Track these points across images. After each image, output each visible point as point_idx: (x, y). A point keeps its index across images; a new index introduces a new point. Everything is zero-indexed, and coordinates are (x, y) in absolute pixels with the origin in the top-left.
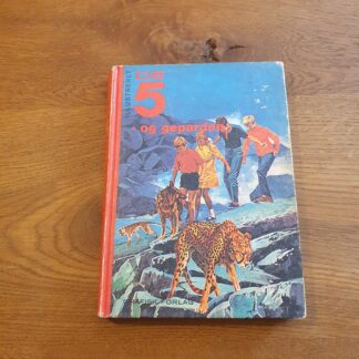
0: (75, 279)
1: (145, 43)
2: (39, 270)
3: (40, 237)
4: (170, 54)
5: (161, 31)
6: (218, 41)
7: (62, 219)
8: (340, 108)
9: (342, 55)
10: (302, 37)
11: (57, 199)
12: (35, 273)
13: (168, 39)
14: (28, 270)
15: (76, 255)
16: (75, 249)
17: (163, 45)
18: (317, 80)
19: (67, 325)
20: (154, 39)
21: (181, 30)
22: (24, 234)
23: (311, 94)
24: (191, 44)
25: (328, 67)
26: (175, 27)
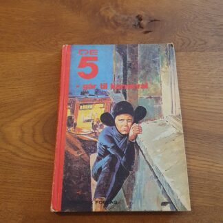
0: (44, 160)
1: (97, 14)
2: (21, 154)
3: (23, 133)
4: (112, 23)
5: (108, 9)
6: (144, 16)
7: (38, 122)
8: (220, 61)
9: (221, 29)
10: (197, 17)
11: (35, 109)
12: (18, 156)
13: (112, 13)
14: (14, 154)
15: (46, 145)
16: (46, 141)
17: (108, 17)
18: (206, 43)
19: (38, 190)
20: (103, 13)
21: (120, 9)
22: (13, 131)
23: (201, 52)
24: (126, 17)
25: (213, 36)
26: (117, 6)
